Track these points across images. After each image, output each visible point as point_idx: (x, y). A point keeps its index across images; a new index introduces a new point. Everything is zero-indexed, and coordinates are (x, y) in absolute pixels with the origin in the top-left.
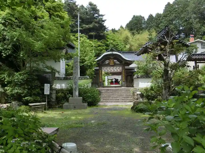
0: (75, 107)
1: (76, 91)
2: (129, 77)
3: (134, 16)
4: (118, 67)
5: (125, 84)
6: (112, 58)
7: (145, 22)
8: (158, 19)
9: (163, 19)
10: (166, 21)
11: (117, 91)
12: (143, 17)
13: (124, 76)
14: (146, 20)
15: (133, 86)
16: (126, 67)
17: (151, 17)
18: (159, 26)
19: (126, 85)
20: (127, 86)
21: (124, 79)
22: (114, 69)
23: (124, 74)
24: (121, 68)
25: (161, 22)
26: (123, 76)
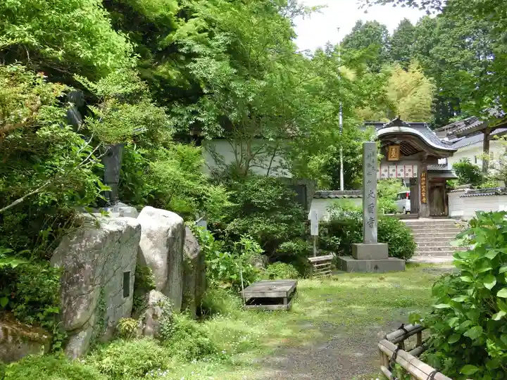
0: (376, 267)
1: (371, 227)
2: (436, 192)
3: (359, 23)
4: (408, 167)
5: (426, 209)
6: (398, 142)
7: (387, 39)
8: (429, 31)
9: (443, 32)
10: (451, 39)
11: (422, 227)
12: (384, 27)
13: (424, 190)
14: (391, 33)
15: (446, 216)
16: (430, 167)
17: (407, 26)
18: (431, 51)
19: (429, 212)
20: (432, 216)
21: (425, 197)
22: (399, 171)
23: (425, 185)
24: (415, 169)
25: (437, 41)
26: (422, 189)
